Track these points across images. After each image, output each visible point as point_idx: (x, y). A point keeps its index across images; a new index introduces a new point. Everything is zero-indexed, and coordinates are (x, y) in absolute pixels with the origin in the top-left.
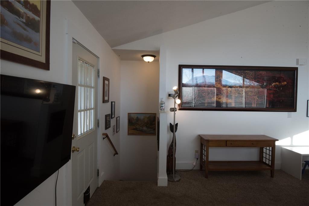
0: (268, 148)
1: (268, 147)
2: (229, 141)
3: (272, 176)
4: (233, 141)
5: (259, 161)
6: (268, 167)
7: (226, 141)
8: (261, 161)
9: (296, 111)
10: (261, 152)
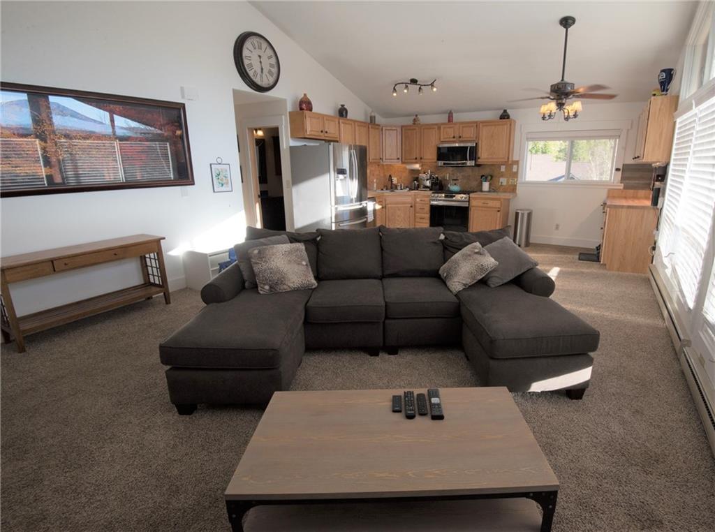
0: (152, 255)
1: (147, 253)
2: (59, 259)
3: (167, 301)
4: (69, 257)
5: (145, 284)
6: (158, 289)
7: (52, 261)
8: (148, 284)
9: (193, 184)
10: (144, 267)
